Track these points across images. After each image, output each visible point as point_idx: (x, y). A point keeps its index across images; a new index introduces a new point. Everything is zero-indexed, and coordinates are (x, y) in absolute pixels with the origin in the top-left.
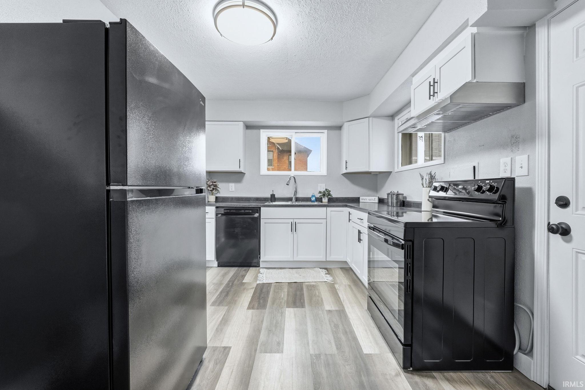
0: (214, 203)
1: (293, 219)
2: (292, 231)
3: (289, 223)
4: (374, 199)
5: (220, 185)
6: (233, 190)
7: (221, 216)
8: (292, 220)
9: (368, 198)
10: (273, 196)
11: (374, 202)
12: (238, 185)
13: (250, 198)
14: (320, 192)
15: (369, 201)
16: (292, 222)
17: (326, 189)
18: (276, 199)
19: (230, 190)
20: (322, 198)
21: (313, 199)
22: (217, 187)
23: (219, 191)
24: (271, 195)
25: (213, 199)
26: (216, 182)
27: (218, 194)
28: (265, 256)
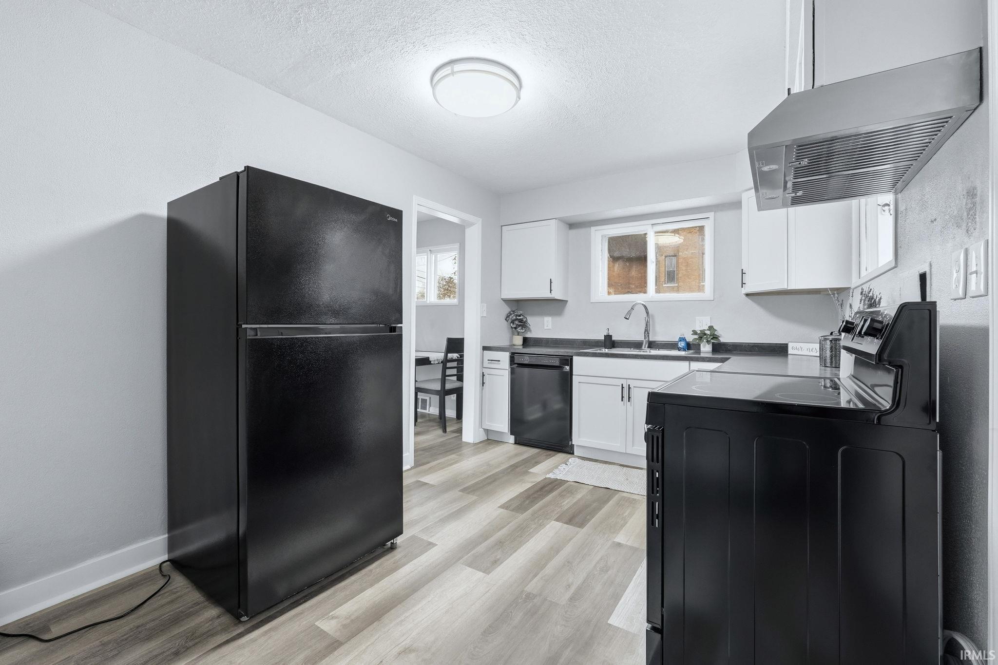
0: (521, 347)
1: (627, 379)
2: (623, 400)
3: (618, 386)
4: (817, 349)
5: (531, 321)
6: (550, 327)
7: (517, 366)
8: (623, 381)
9: (807, 346)
10: (608, 337)
11: (816, 354)
12: (557, 319)
14: (695, 333)
15: (808, 353)
16: (622, 384)
17: (707, 327)
18: (612, 344)
19: (546, 328)
20: (699, 344)
21: (682, 344)
22: (526, 322)
23: (529, 329)
24: (605, 336)
25: (518, 340)
26: (523, 316)
27: (526, 333)
28: (579, 437)
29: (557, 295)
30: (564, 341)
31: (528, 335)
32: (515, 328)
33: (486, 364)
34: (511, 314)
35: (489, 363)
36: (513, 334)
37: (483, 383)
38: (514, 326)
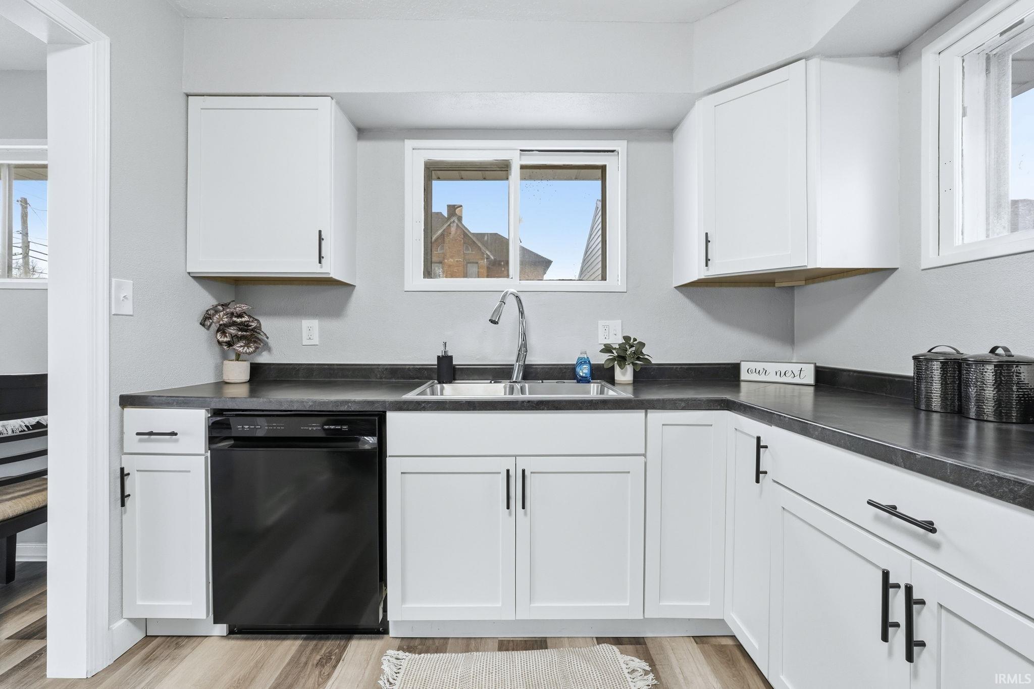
1: (516, 456)
2: (508, 508)
3: (500, 473)
4: (797, 373)
5: (269, 326)
6: (316, 340)
7: (232, 446)
8: (509, 463)
9: (772, 367)
10: (445, 360)
11: (797, 380)
12: (333, 325)
13: (372, 369)
14: (608, 349)
15: (778, 379)
16: (508, 471)
17: (627, 339)
18: (458, 374)
19: (305, 342)
20: (613, 368)
21: (584, 371)
22: (258, 329)
23: (266, 344)
24: (439, 357)
25: (238, 372)
26: (249, 316)
27: (260, 354)
28: (404, 600)
29: (332, 269)
30: (348, 370)
31: (264, 358)
32: (229, 344)
33: (132, 443)
34: (217, 312)
35: (140, 441)
36: (225, 357)
37: (124, 497)
38: (226, 339)
